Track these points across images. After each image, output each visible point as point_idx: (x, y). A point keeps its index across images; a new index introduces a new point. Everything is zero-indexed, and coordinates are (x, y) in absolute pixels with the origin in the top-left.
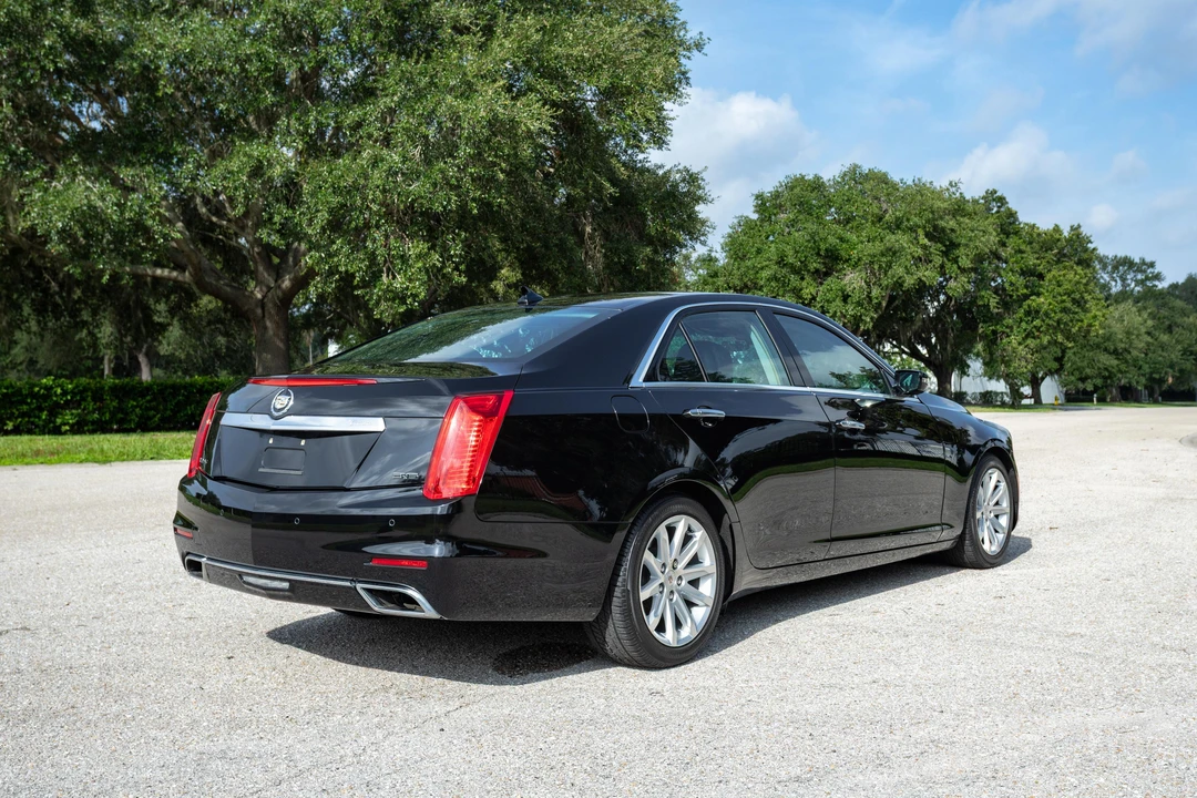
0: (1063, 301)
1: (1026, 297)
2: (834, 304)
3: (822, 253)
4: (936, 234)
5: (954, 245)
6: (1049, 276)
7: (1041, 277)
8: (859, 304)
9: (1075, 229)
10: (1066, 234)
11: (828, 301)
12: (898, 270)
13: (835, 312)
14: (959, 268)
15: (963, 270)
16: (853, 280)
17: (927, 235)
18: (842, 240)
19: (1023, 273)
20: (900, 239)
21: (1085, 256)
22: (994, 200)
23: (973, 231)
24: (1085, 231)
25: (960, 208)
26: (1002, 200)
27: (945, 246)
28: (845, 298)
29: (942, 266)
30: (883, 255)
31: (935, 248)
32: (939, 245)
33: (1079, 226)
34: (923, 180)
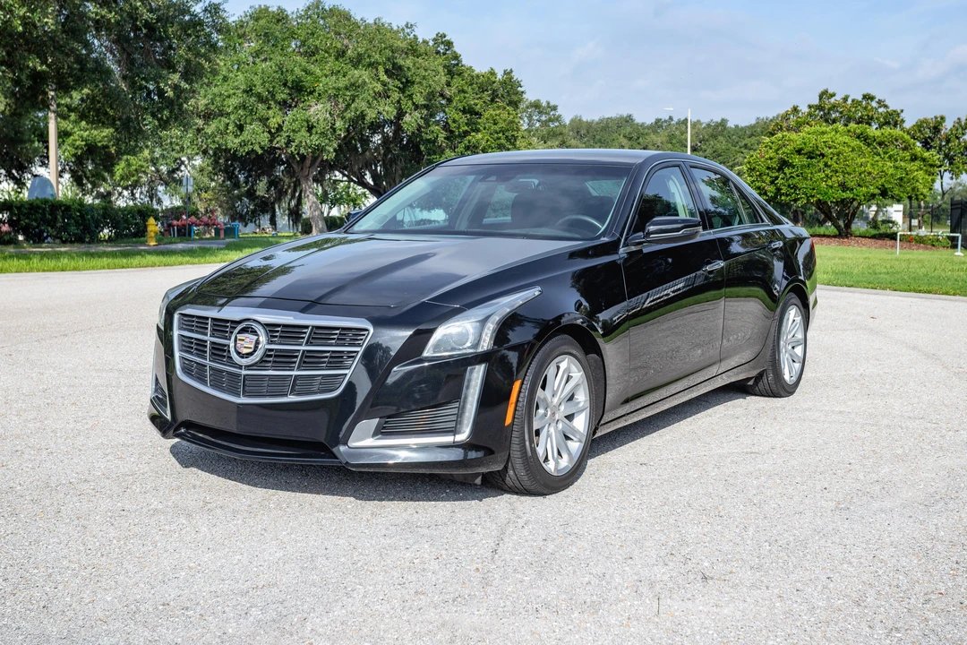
0: (499, 138)
1: (466, 133)
2: (299, 135)
3: (290, 84)
4: (395, 71)
5: (408, 83)
6: (486, 115)
7: (479, 114)
8: (323, 134)
9: (508, 73)
10: (499, 76)
11: (294, 131)
12: (360, 105)
13: (301, 142)
14: (414, 104)
15: (417, 107)
16: (317, 110)
17: (387, 72)
18: (305, 71)
19: (464, 111)
20: (362, 74)
21: (515, 98)
22: (442, 43)
23: (426, 70)
24: (516, 76)
25: (413, 49)
26: (449, 44)
27: (402, 83)
28: (310, 128)
29: (398, 102)
30: (346, 88)
31: (392, 83)
32: (397, 83)
33: (511, 71)
34: (383, 21)
